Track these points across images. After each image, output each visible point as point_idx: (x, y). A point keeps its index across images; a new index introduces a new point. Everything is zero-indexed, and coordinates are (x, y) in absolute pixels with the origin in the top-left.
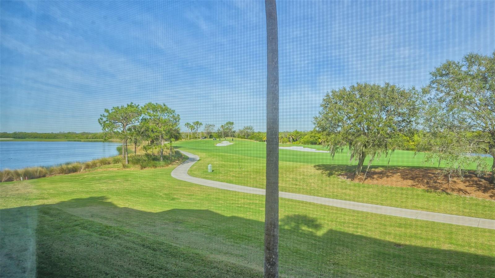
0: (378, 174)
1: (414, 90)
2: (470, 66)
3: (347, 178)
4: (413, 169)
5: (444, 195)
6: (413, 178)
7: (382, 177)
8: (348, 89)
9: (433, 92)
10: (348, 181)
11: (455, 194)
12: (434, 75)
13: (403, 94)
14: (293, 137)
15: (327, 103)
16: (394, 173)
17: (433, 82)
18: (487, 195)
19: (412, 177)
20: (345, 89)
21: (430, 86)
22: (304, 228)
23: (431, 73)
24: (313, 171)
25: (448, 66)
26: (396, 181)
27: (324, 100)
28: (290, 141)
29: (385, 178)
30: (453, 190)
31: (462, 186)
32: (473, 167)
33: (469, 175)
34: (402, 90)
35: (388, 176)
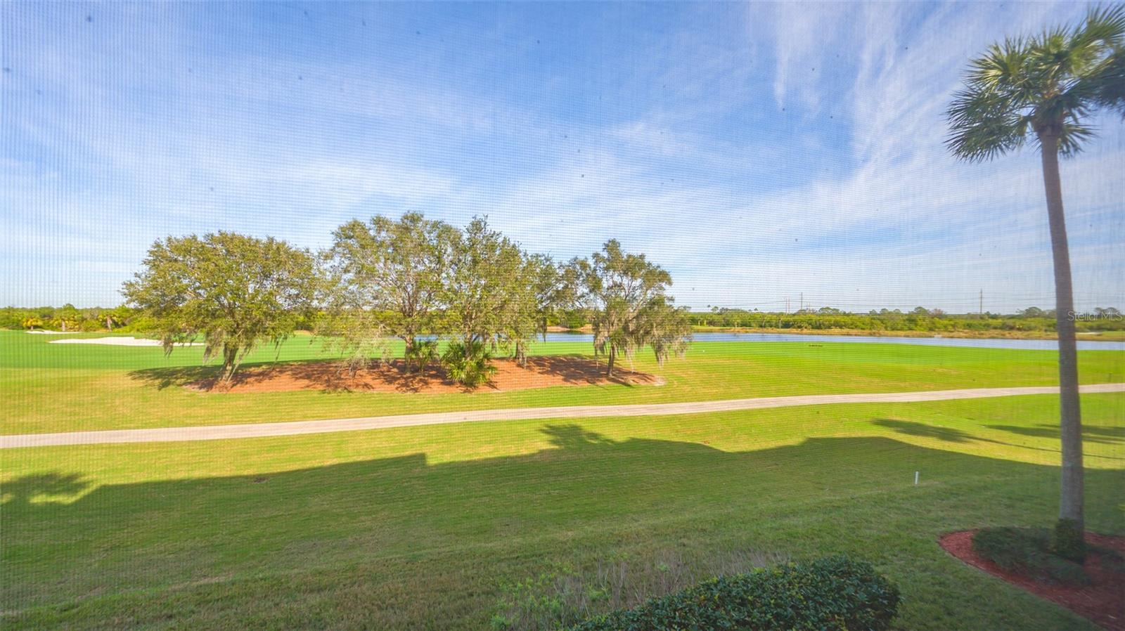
0: (256, 376)
1: (308, 252)
2: (379, 231)
3: (200, 388)
4: (309, 363)
5: (345, 394)
6: (308, 377)
7: (261, 380)
8: (200, 238)
9: (337, 259)
10: (202, 393)
11: (360, 390)
12: (337, 235)
13: (294, 256)
14: (115, 318)
15: (158, 257)
16: (281, 372)
17: (338, 245)
18: (393, 386)
19: (306, 375)
20: (194, 238)
21: (333, 250)
22: (39, 499)
23: (333, 233)
24: (128, 383)
25: (354, 226)
26: (284, 383)
27: (151, 252)
28: (107, 327)
29: (267, 381)
30: (357, 386)
31: (368, 380)
32: (378, 354)
33: (374, 365)
34: (294, 249)
35: (271, 378)
